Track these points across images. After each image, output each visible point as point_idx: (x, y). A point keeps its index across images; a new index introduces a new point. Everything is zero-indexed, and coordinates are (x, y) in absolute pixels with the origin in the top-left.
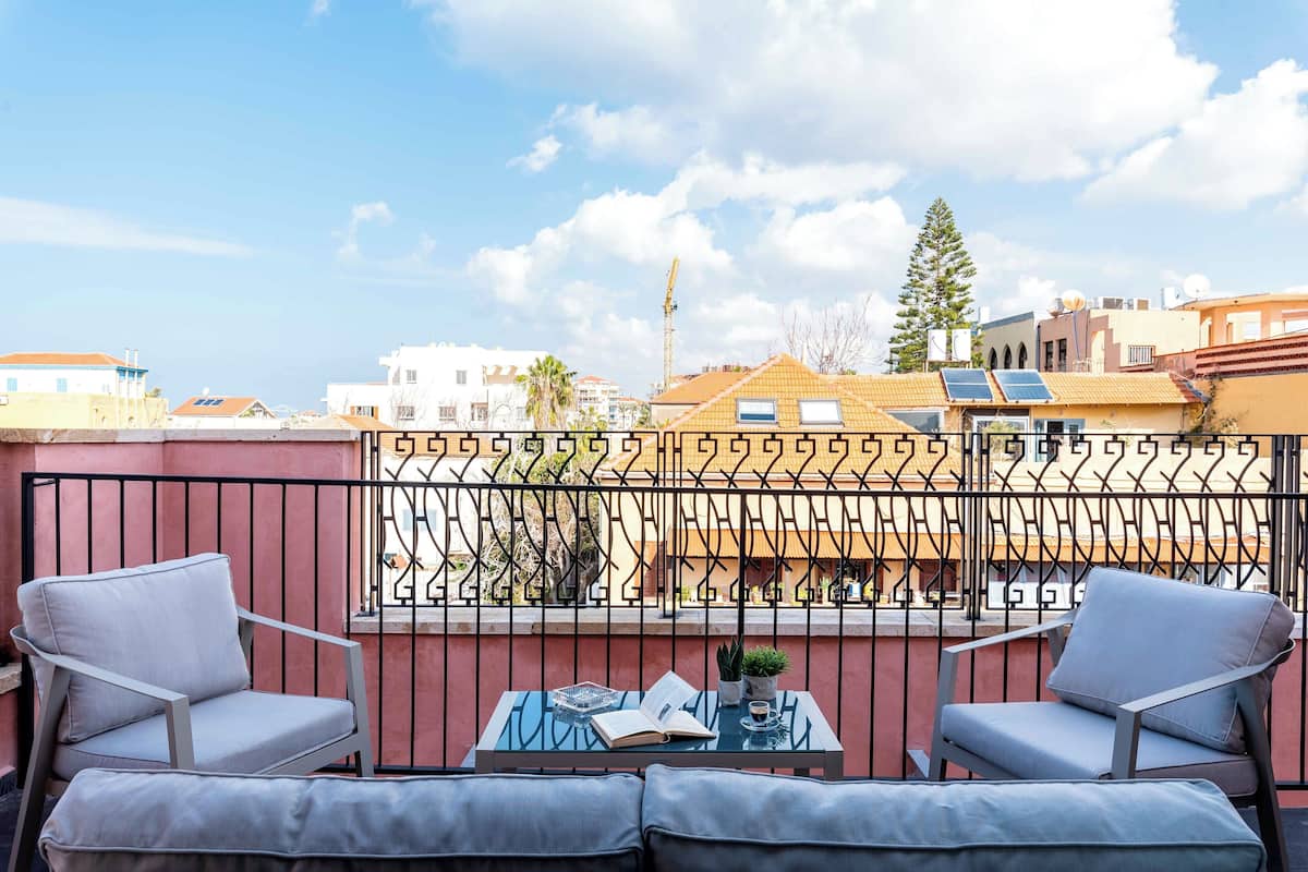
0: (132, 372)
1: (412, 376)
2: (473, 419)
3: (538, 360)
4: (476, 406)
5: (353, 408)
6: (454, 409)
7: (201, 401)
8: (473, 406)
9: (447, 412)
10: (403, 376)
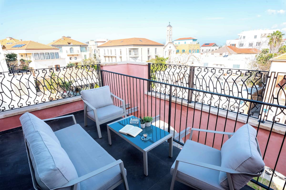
0: (195, 40)
1: (244, 37)
2: (257, 46)
3: (274, 32)
4: (258, 43)
5: (231, 44)
6: (252, 44)
7: (206, 44)
8: (257, 43)
9: (251, 45)
10: (242, 37)
